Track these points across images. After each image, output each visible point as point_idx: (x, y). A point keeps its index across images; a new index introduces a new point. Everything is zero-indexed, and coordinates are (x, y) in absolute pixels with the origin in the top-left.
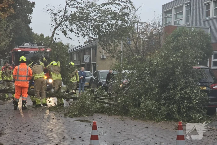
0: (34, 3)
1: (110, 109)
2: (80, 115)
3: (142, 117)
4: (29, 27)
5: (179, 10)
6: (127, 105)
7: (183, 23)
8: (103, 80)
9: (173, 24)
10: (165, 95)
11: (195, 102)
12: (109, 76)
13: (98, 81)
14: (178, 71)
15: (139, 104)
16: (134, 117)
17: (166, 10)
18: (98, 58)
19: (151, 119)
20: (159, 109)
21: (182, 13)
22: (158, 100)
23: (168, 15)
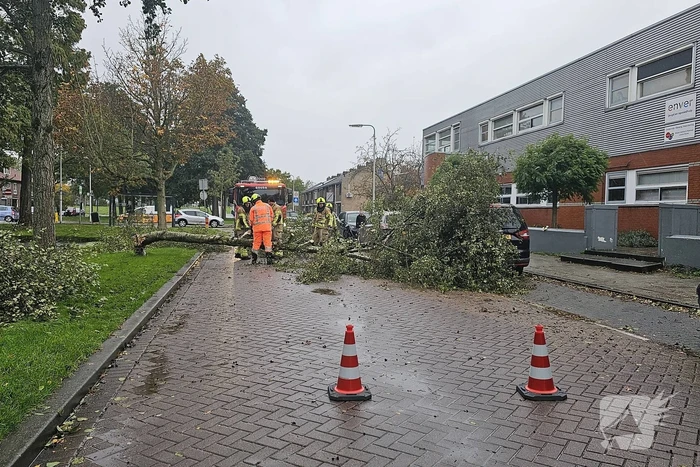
0: (266, 131)
1: (365, 268)
2: (321, 279)
3: (416, 283)
4: (261, 160)
5: (445, 133)
6: (392, 264)
7: (450, 150)
8: (352, 224)
9: (436, 151)
10: (449, 249)
11: (500, 259)
12: (360, 219)
13: (344, 225)
14: (473, 210)
15: (410, 262)
16: (405, 282)
17: (429, 135)
18: (343, 197)
19: (431, 287)
20: (443, 270)
21: (448, 139)
22: (440, 256)
23: (430, 141)
